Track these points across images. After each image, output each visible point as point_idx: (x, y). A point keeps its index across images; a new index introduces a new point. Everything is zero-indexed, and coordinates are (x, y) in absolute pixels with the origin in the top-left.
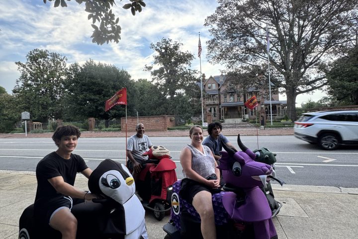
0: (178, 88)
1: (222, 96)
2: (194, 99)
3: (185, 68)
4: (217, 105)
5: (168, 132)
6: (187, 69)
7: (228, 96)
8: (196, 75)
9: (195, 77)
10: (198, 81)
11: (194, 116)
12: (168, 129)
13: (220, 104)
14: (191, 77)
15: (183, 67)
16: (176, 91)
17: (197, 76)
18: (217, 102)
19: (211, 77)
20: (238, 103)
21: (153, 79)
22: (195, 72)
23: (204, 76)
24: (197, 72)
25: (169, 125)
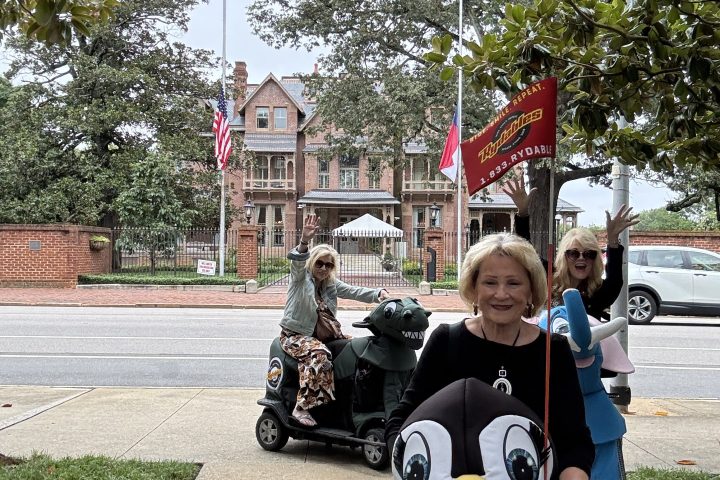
0: (129, 120)
1: (312, 164)
2: (196, 167)
3: (163, 37)
4: (290, 196)
5: (80, 292)
6: (171, 40)
7: (334, 166)
8: (206, 69)
9: (202, 78)
10: (217, 92)
11: (191, 237)
12: (83, 280)
13: (300, 193)
14: (185, 76)
15: (152, 33)
16: (119, 129)
17: (212, 76)
18: (287, 184)
19: (271, 81)
20: (371, 195)
21: (16, 67)
22: (203, 57)
23: (241, 70)
24: (212, 59)
25: (87, 265)
